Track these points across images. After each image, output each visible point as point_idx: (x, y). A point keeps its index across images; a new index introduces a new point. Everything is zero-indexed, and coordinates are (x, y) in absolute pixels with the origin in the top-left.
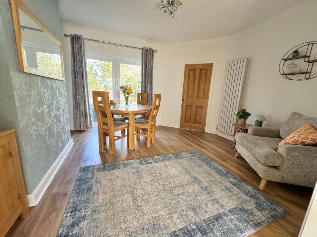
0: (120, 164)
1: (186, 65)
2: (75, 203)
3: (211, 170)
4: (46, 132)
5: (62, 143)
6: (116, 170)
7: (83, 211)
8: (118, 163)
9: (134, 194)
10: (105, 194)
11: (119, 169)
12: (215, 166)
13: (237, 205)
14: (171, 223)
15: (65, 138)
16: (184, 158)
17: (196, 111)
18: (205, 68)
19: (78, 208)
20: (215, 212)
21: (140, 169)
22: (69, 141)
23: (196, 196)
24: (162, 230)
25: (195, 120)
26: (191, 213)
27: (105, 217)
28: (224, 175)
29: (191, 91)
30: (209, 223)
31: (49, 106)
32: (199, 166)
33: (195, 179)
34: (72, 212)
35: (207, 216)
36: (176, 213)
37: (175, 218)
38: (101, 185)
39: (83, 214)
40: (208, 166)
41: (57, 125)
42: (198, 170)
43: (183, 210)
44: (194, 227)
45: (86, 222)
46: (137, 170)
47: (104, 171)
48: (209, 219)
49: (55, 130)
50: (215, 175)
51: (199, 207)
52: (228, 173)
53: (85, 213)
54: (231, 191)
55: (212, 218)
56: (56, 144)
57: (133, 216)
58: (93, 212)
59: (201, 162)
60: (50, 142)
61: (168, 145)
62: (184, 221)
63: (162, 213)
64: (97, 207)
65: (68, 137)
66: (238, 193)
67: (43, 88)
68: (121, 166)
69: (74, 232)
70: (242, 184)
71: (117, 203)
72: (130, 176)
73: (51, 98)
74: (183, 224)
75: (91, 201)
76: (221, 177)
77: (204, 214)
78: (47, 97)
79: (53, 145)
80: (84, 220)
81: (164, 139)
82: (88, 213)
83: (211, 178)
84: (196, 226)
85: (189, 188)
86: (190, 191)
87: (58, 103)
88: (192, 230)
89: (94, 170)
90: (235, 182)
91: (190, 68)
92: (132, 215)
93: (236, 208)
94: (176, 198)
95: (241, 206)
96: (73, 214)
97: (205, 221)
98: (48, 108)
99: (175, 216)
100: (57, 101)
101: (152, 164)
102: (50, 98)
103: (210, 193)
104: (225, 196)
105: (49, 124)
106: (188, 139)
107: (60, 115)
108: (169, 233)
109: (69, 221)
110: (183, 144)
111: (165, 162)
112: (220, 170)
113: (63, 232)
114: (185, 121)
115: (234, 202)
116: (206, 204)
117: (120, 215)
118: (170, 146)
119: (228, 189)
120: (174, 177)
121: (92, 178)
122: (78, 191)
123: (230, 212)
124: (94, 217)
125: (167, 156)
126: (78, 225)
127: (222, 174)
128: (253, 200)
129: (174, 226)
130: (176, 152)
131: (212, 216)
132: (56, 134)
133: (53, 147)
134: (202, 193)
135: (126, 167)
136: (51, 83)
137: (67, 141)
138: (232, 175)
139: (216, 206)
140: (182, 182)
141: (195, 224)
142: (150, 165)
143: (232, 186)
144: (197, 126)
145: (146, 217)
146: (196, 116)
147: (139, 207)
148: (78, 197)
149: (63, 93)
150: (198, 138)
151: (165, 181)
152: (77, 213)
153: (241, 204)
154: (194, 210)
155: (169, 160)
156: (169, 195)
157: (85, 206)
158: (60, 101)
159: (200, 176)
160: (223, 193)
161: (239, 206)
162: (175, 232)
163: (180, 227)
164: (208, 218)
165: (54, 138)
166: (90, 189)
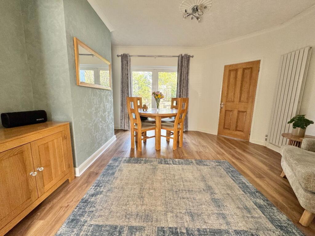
0: (142, 160)
1: (225, 66)
2: (100, 181)
3: (235, 184)
4: (92, 127)
5: (106, 137)
6: (137, 164)
7: (102, 188)
8: (142, 159)
9: (142, 186)
10: (121, 180)
11: (140, 164)
12: (242, 181)
13: (250, 229)
14: (163, 219)
15: (109, 134)
16: (207, 165)
17: (238, 117)
18: (250, 66)
19: (100, 185)
20: (216, 226)
21: (157, 167)
22: (112, 136)
23: (201, 205)
24: (152, 222)
25: (236, 127)
26: (187, 218)
27: (115, 196)
28: (249, 192)
29: (231, 94)
30: (202, 233)
31: (96, 109)
32: (221, 177)
33: (209, 188)
34: (96, 186)
35: (204, 227)
36: (172, 212)
37: (169, 216)
38: (121, 173)
39: (101, 190)
40: (232, 179)
41: (102, 123)
42: (218, 180)
43: (180, 213)
44: (185, 231)
45: (102, 196)
46: (154, 168)
47: (128, 163)
48: (205, 230)
49: (101, 127)
50: (236, 190)
51: (199, 215)
52: (257, 192)
53: (103, 190)
54: (249, 212)
55: (208, 230)
56: (100, 137)
57: (135, 203)
58: (109, 190)
59: (225, 173)
60: (95, 135)
61: (196, 150)
62: (177, 222)
63: (159, 208)
64: (112, 188)
65: (112, 134)
66: (260, 217)
67: (92, 96)
68: (143, 162)
69: (91, 200)
70: (272, 209)
71: (127, 189)
72: (146, 171)
73: (99, 103)
74: (174, 224)
75: (110, 182)
76: (244, 193)
77: (202, 223)
78: (95, 102)
79: (97, 137)
80: (101, 194)
81: (194, 144)
82: (105, 191)
83: (229, 192)
84: (187, 230)
85: (197, 195)
86: (197, 198)
87: (104, 107)
88: (181, 232)
89: (121, 161)
90: (262, 204)
91: (231, 68)
92: (134, 201)
93: (246, 232)
94: (179, 200)
95: (255, 232)
96: (96, 188)
97: (199, 230)
98: (96, 110)
99: (170, 215)
100: (103, 105)
101: (170, 165)
102: (97, 103)
103: (220, 206)
104: (238, 215)
105: (95, 122)
106: (222, 148)
107: (105, 116)
108: (158, 226)
109: (92, 191)
110: (213, 151)
111: (183, 166)
112: (247, 187)
113: (86, 197)
114: (224, 128)
115: (247, 224)
116: (209, 216)
117: (125, 198)
118: (197, 152)
119: (246, 208)
120: (186, 181)
121: (118, 166)
122: (105, 173)
123: (235, 233)
124: (107, 194)
125: (189, 161)
126: (96, 196)
127: (248, 192)
128: (280, 232)
129: (165, 223)
130: (201, 158)
131: (210, 229)
132: (100, 130)
133: (98, 139)
134: (209, 204)
135: (146, 163)
136: (100, 92)
137: (110, 136)
138: (262, 195)
139: (220, 220)
140: (192, 188)
141: (187, 228)
142: (168, 165)
143: (255, 207)
144: (239, 135)
145: (144, 207)
146: (237, 122)
147: (142, 197)
148: (103, 177)
149: (110, 99)
150: (236, 148)
151: (175, 183)
152: (98, 188)
153: (257, 229)
154: (192, 216)
155: (189, 164)
156: (173, 195)
157: (105, 185)
158: (106, 105)
159: (217, 187)
160: (238, 212)
161: (251, 231)
162: (164, 228)
163: (171, 226)
164: (203, 229)
165: (99, 132)
166: (113, 174)
